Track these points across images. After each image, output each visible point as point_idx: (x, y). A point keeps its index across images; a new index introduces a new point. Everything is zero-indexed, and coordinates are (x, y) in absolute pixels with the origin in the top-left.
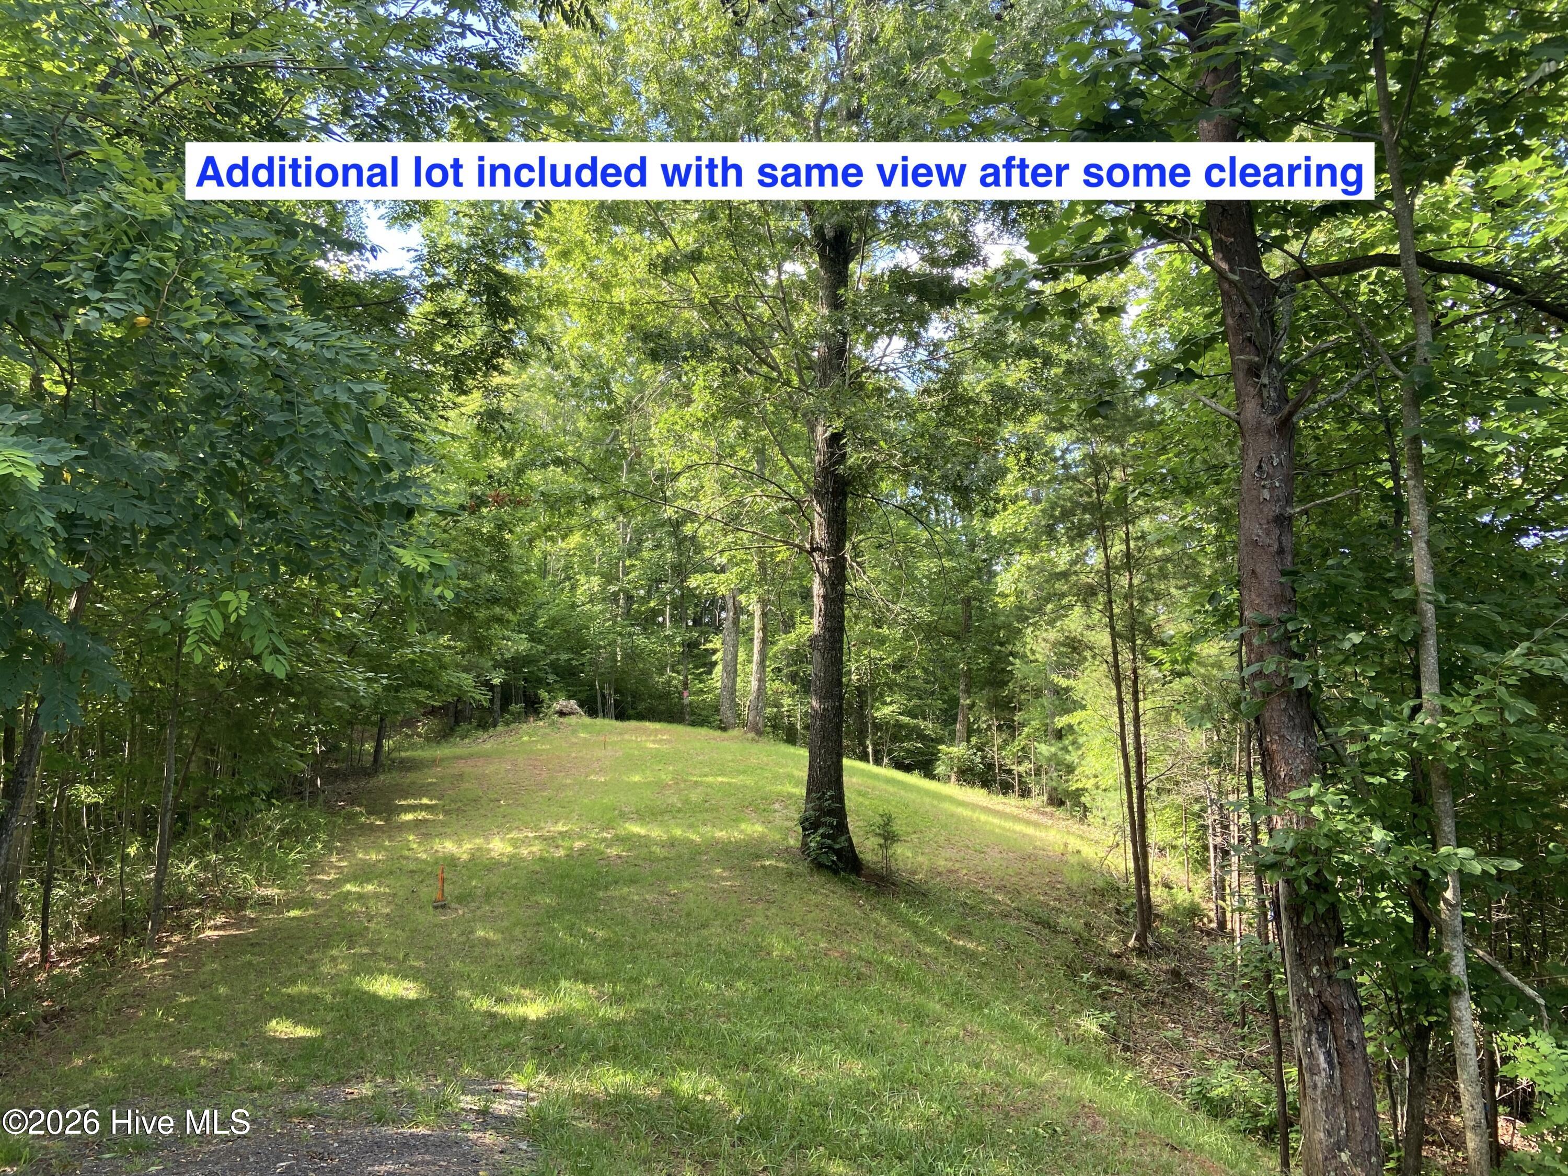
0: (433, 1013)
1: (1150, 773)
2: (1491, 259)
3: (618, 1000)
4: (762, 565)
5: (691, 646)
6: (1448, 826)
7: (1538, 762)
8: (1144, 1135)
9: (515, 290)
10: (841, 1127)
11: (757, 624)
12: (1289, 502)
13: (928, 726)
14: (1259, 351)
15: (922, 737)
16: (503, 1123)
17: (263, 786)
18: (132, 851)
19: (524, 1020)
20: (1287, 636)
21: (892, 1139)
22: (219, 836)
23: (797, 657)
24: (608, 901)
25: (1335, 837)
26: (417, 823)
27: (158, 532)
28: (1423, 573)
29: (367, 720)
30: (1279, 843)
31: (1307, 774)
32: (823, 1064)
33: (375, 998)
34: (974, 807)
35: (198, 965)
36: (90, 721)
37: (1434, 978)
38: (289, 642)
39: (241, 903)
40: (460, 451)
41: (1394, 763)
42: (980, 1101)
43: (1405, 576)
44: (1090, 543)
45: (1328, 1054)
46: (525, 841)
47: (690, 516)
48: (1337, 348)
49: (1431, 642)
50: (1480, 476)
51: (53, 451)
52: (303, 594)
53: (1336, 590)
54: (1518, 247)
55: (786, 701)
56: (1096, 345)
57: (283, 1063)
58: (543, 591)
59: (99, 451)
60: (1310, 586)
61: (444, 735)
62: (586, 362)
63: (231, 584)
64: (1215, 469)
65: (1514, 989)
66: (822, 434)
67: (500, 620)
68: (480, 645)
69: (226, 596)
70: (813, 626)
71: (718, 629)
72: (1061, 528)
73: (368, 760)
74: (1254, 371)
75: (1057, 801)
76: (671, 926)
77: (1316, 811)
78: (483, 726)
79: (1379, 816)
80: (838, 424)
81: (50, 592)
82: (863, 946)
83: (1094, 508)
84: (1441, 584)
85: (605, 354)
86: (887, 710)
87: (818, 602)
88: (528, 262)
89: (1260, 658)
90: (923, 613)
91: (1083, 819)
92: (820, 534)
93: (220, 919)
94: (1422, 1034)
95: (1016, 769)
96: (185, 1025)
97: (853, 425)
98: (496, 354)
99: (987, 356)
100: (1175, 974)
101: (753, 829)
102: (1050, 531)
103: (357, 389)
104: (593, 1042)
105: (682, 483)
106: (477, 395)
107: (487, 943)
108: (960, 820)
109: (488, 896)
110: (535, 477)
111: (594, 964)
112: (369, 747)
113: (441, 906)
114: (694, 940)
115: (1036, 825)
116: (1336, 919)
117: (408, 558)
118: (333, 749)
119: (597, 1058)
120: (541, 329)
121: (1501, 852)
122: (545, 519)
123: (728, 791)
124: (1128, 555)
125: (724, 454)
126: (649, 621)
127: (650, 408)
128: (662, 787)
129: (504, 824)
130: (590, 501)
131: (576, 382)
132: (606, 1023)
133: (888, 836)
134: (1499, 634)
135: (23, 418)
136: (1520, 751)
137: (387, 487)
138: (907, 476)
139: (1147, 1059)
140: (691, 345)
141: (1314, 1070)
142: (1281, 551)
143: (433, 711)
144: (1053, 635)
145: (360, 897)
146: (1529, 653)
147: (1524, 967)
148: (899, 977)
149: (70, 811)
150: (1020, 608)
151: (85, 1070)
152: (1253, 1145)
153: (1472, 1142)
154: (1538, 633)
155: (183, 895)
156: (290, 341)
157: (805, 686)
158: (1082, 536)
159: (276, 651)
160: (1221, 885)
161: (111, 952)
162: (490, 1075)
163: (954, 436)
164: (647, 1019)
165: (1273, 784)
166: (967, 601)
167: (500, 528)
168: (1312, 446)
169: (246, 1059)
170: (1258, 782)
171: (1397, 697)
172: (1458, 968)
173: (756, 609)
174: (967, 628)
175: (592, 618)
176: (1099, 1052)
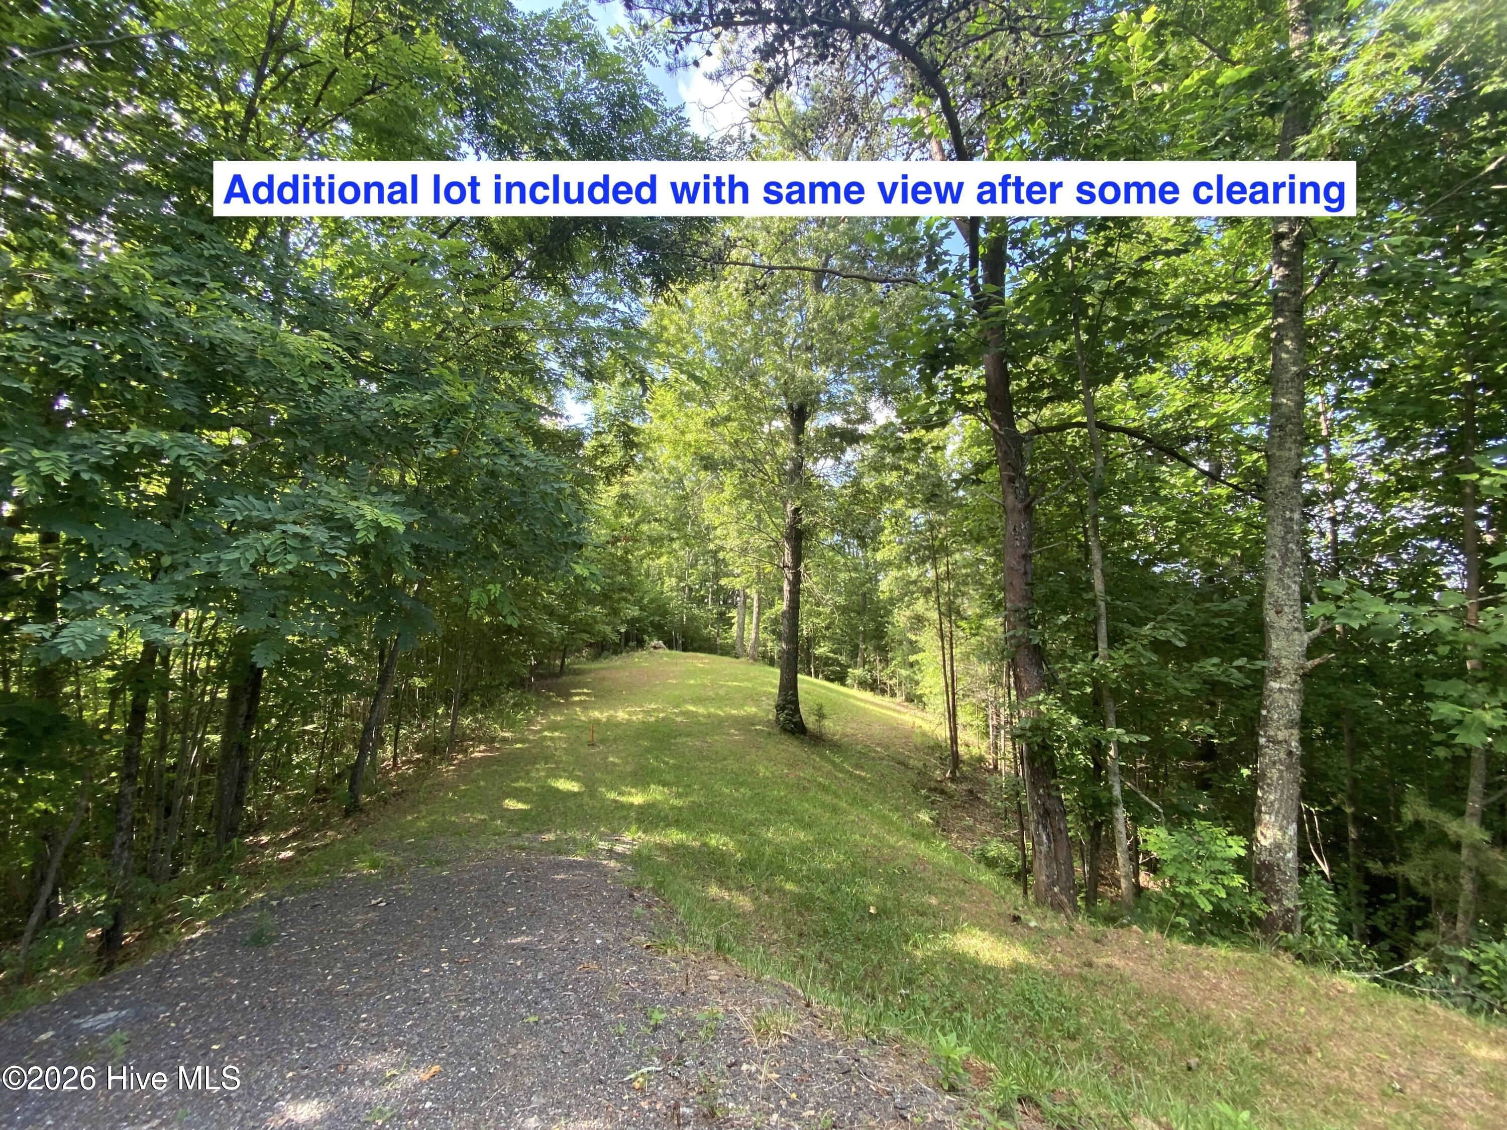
0: (586, 799)
1: (959, 687)
2: (1136, 424)
3: (679, 796)
4: (758, 574)
5: (722, 614)
6: (1111, 718)
7: (1160, 685)
8: (951, 874)
9: (637, 435)
10: (793, 866)
11: (755, 604)
12: (1030, 547)
13: (843, 659)
14: (1014, 470)
15: (839, 664)
16: (620, 857)
17: (506, 681)
18: (440, 711)
19: (632, 805)
20: (1029, 617)
21: (819, 873)
22: (483, 706)
23: (775, 621)
24: (675, 744)
25: (1052, 722)
26: (581, 701)
27: (459, 554)
28: (1099, 585)
29: (557, 649)
30: (1023, 724)
31: (1038, 690)
32: (784, 833)
33: (557, 790)
34: (866, 701)
35: (471, 771)
36: (422, 646)
37: (1104, 795)
38: (520, 609)
39: (493, 740)
40: (608, 515)
41: (1084, 684)
42: (865, 855)
43: (1090, 587)
44: (928, 565)
45: (1048, 835)
46: (635, 713)
47: (722, 548)
48: (1055, 469)
49: (1103, 621)
50: (1131, 535)
51: (410, 515)
52: (527, 584)
53: (1054, 593)
54: (1151, 419)
55: (770, 644)
56: (932, 465)
57: (511, 822)
58: (648, 585)
59: (432, 514)
60: (1041, 591)
61: (596, 657)
62: (672, 470)
63: (493, 581)
64: (992, 530)
65: (1147, 804)
66: (790, 508)
67: (626, 600)
68: (615, 612)
69: (490, 586)
70: (782, 606)
71: (735, 606)
72: (913, 558)
73: (558, 669)
74: (1012, 480)
75: (910, 699)
76: (708, 759)
77: (1042, 708)
78: (615, 653)
79: (1076, 712)
80: (798, 503)
81: (405, 581)
82: (806, 773)
83: (930, 548)
84: (1108, 592)
85: (681, 466)
86: (821, 650)
87: (786, 594)
88: (644, 421)
89: (1014, 628)
90: (841, 600)
91: (923, 710)
92: (788, 559)
93: (482, 747)
94: (1098, 826)
95: (889, 682)
96: (463, 801)
97: (805, 504)
98: (627, 466)
99: (875, 469)
100: (971, 792)
101: (752, 710)
102: (907, 559)
103: (556, 486)
104: (666, 817)
105: (719, 532)
106: (617, 487)
107: (614, 764)
108: (859, 708)
109: (615, 740)
110: (645, 527)
111: (669, 777)
112: (558, 662)
113: (592, 745)
114: (719, 766)
115: (899, 712)
116: (1053, 764)
117: (579, 570)
118: (540, 663)
119: (668, 825)
120: (649, 454)
121: (1142, 732)
122: (649, 549)
123: (739, 689)
124: (948, 572)
125: (741, 517)
126: (701, 601)
127: (705, 494)
128: (705, 686)
129: (624, 703)
130: (672, 540)
131: (666, 481)
132: (673, 808)
133: (821, 716)
134: (1139, 618)
135: (397, 498)
136: (1149, 679)
137: (570, 534)
138: (833, 530)
139: (954, 836)
140: (724, 462)
141: (1040, 843)
142: (1026, 573)
143: (590, 645)
144: (908, 613)
145: (552, 739)
146: (1154, 628)
147: (1154, 792)
148: (825, 789)
149: (411, 690)
150: (891, 599)
151: (413, 822)
152: (1009, 882)
153: (1124, 883)
154: (1160, 618)
155: (464, 734)
156: (525, 462)
157: (779, 637)
158: (924, 562)
159: (513, 613)
160: (996, 746)
161: (428, 763)
162: (614, 832)
163: (858, 510)
164: (694, 808)
165: (1021, 694)
166: (864, 595)
167: (626, 553)
168: (1043, 518)
169: (493, 819)
170: (1013, 692)
171: (1086, 649)
172: (1117, 792)
173: (755, 596)
174: (864, 608)
175: (671, 599)
176: (929, 831)
